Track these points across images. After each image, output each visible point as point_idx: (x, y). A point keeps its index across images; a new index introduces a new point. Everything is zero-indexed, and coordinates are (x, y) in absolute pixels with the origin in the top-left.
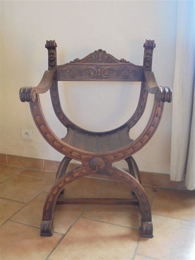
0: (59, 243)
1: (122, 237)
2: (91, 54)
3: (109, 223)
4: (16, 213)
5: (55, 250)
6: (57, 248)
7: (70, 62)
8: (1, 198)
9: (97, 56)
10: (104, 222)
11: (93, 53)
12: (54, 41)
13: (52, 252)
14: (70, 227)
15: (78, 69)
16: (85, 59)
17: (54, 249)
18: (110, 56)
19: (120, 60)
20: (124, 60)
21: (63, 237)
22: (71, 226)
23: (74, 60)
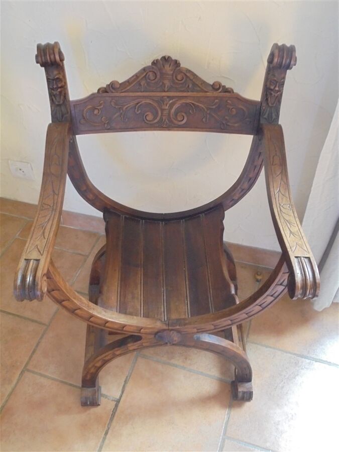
0: (112, 419)
1: (205, 401)
2: (144, 69)
3: (184, 368)
4: (34, 352)
5: (107, 436)
6: (110, 431)
7: (99, 90)
8: (2, 311)
9: (158, 74)
10: (176, 366)
11: (148, 67)
12: (56, 44)
13: (104, 439)
14: (126, 382)
15: (117, 107)
16: (132, 83)
17: (106, 433)
18: (188, 74)
19: (212, 84)
20: (220, 85)
21: (116, 406)
22: (127, 377)
23: (108, 86)
